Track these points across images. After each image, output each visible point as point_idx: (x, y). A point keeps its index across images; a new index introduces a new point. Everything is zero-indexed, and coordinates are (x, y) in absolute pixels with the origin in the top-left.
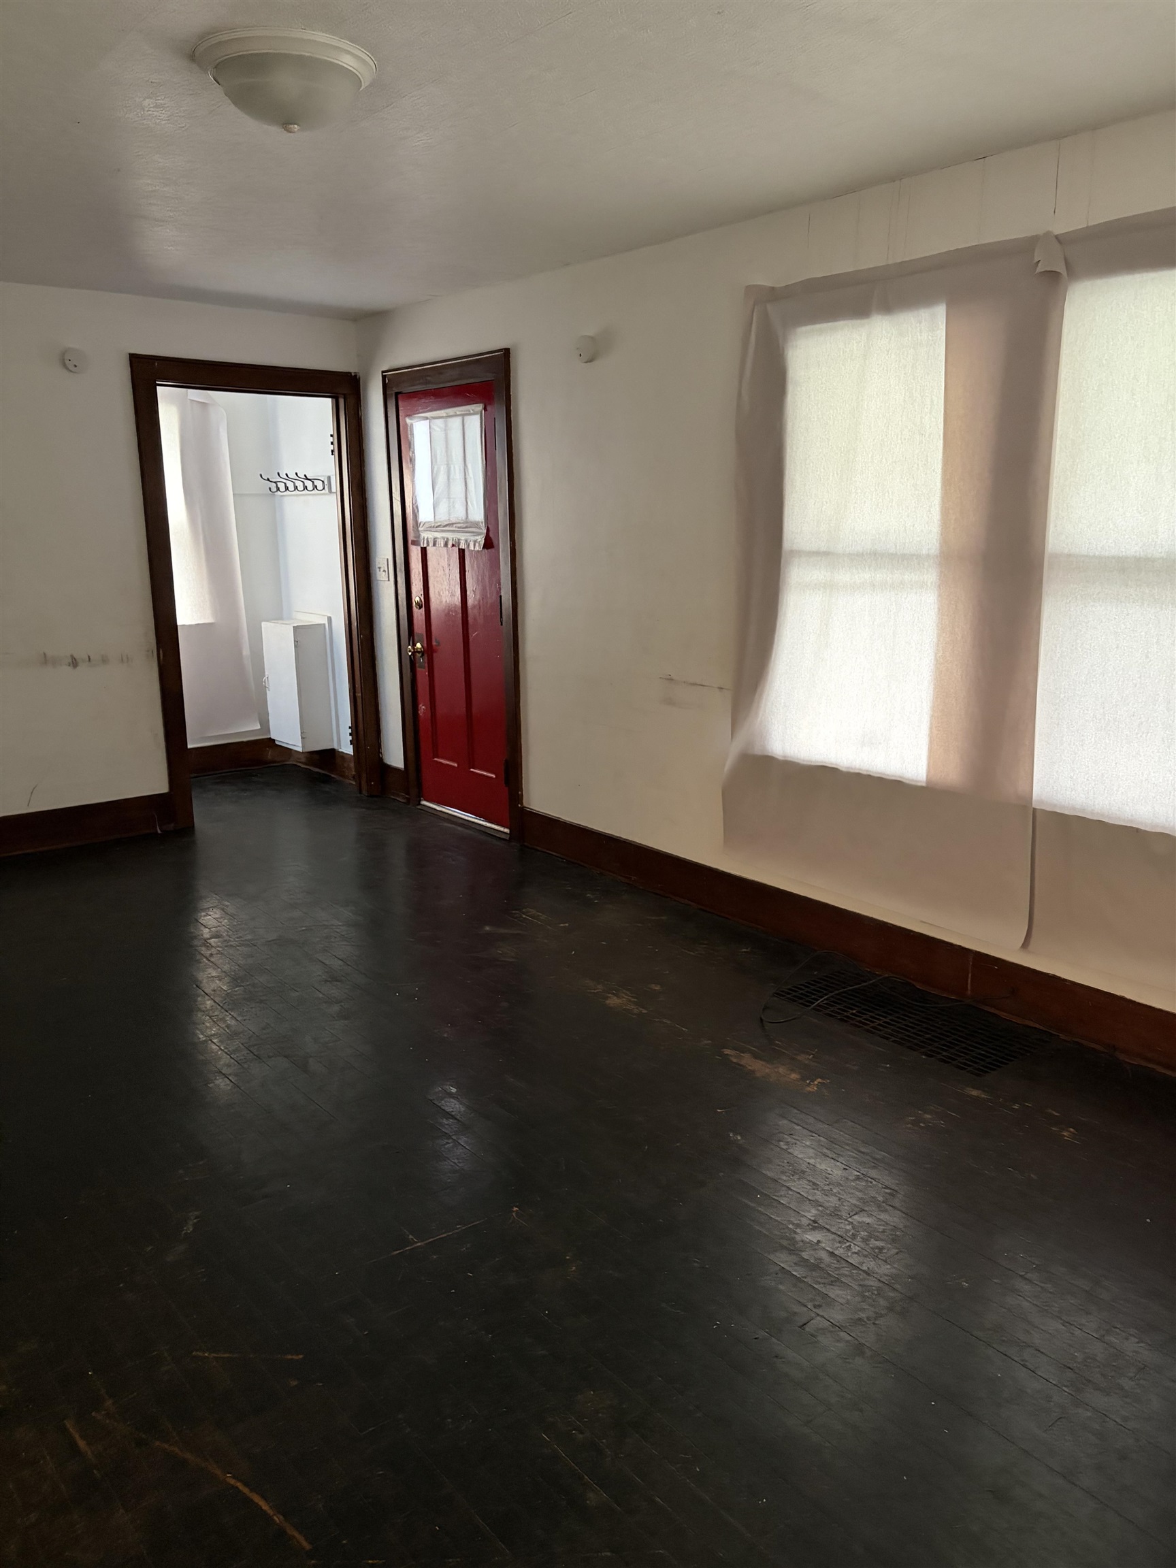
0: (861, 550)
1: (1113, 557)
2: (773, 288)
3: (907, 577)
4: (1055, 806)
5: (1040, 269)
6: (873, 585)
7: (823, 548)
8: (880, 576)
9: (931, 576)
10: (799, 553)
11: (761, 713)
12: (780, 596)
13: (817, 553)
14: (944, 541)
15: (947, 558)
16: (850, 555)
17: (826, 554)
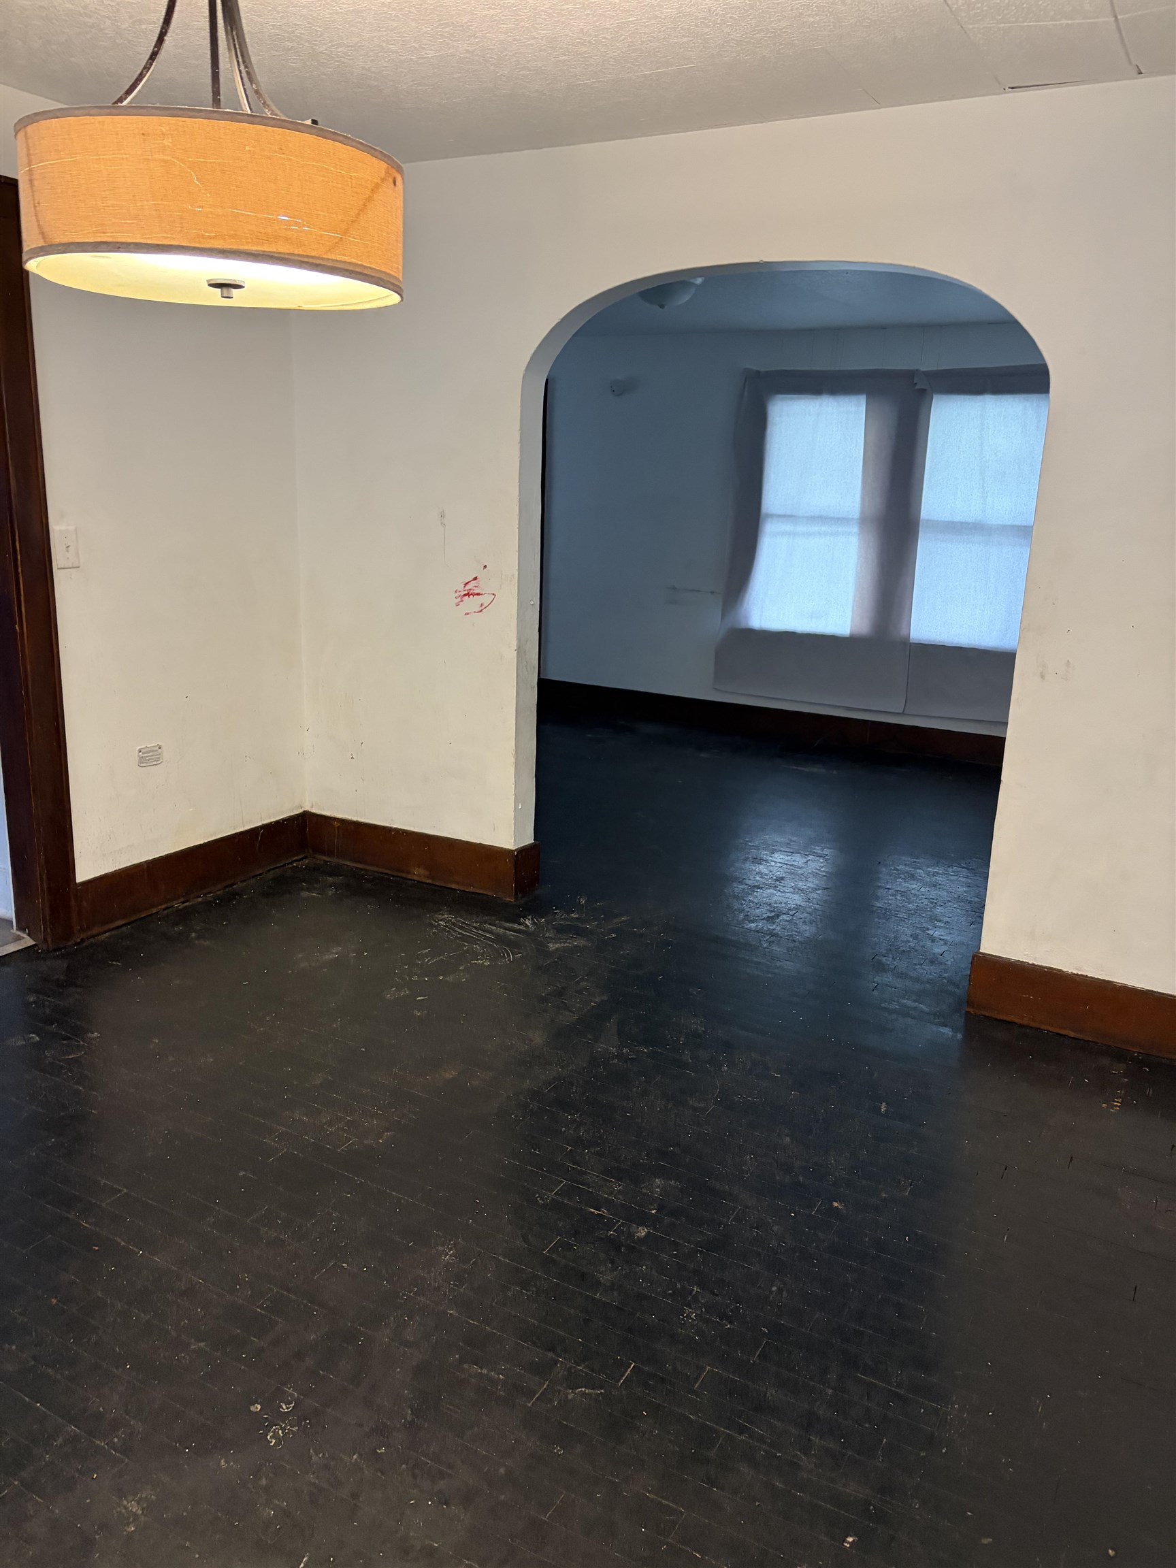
0: (813, 514)
1: (951, 522)
2: (759, 372)
3: (840, 529)
4: (920, 640)
5: (917, 387)
6: (820, 534)
7: (788, 513)
8: (824, 529)
9: (855, 529)
10: (772, 516)
11: (745, 605)
12: (759, 540)
13: (785, 516)
14: (862, 512)
15: (863, 520)
16: (807, 517)
17: (791, 516)
